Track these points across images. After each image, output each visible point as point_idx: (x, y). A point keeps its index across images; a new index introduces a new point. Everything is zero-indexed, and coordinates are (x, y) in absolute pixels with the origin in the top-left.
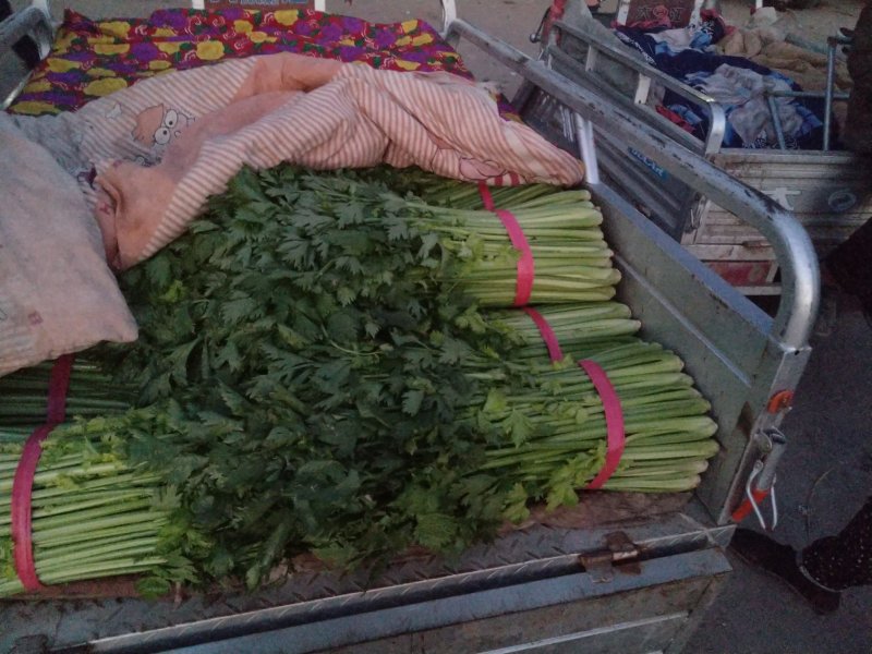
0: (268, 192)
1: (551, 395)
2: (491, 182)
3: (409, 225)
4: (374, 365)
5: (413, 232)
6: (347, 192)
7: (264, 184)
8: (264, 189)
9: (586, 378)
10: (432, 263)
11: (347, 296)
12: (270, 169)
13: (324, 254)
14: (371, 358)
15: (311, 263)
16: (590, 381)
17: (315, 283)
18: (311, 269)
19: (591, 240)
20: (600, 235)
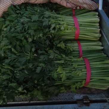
0: (16, 12)
1: (74, 68)
2: (74, 8)
3: (49, 21)
4: (32, 59)
5: (50, 23)
6: (37, 11)
7: (16, 9)
8: (16, 11)
9: (84, 64)
10: (53, 32)
11: (30, 40)
12: (19, 5)
13: (26, 29)
14: (32, 57)
15: (23, 31)
16: (85, 65)
17: (23, 37)
18: (23, 33)
19: (95, 26)
20: (98, 24)
